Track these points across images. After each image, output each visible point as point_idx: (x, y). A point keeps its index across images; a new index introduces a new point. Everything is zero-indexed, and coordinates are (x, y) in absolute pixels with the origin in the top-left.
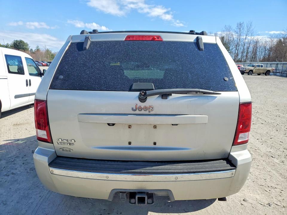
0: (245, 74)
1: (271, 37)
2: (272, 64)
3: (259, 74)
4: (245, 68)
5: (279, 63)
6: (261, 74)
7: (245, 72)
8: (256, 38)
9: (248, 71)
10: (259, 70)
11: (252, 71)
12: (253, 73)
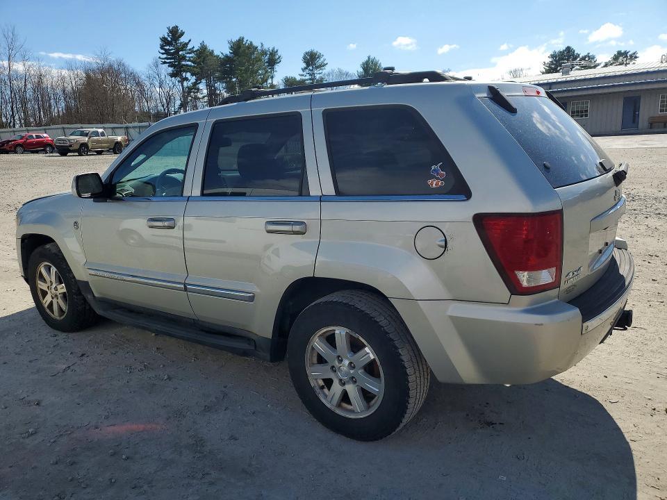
0: (69, 154)
1: (70, 66)
2: (114, 128)
3: (99, 153)
4: (69, 140)
5: (130, 125)
6: (102, 151)
7: (71, 148)
8: (33, 67)
9: (77, 147)
10: (98, 142)
11: (84, 145)
12: (90, 151)
